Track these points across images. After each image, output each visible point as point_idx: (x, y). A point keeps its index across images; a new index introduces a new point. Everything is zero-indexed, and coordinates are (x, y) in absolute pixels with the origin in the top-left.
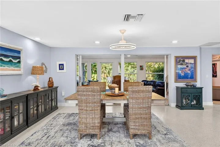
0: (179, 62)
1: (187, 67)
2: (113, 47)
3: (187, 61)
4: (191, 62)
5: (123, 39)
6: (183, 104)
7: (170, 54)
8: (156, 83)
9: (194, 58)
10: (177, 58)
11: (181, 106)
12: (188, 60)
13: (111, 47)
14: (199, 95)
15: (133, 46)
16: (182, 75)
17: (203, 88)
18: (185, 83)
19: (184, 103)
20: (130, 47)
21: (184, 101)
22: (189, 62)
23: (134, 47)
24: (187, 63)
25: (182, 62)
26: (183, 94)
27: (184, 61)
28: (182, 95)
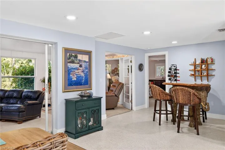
0: (70, 59)
1: (81, 66)
3: (80, 57)
4: (85, 60)
6: (78, 128)
8: (24, 94)
9: (89, 53)
10: (66, 50)
11: (74, 133)
12: (81, 55)
14: (97, 109)
16: (73, 79)
17: (102, 97)
18: (80, 92)
19: (79, 126)
21: (79, 122)
22: (83, 60)
24: (80, 61)
25: (74, 59)
26: (77, 112)
27: (76, 57)
28: (77, 114)
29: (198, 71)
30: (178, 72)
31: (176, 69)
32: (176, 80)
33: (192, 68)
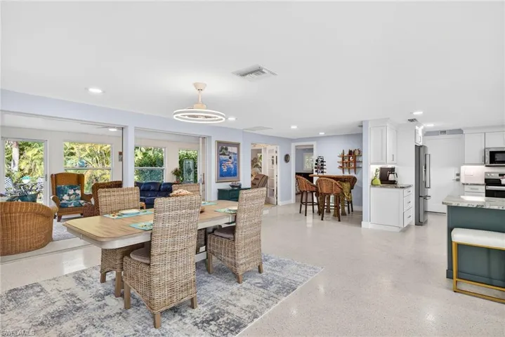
0: (222, 151)
1: (230, 158)
2: (179, 115)
4: (234, 152)
5: (200, 100)
7: (209, 137)
9: (237, 145)
10: (219, 143)
12: (231, 147)
13: (176, 115)
15: (220, 117)
18: (230, 183)
20: (210, 117)
23: (222, 119)
24: (230, 153)
27: (226, 149)
29: (346, 163)
30: (325, 164)
31: (322, 161)
32: (322, 172)
33: (341, 159)
